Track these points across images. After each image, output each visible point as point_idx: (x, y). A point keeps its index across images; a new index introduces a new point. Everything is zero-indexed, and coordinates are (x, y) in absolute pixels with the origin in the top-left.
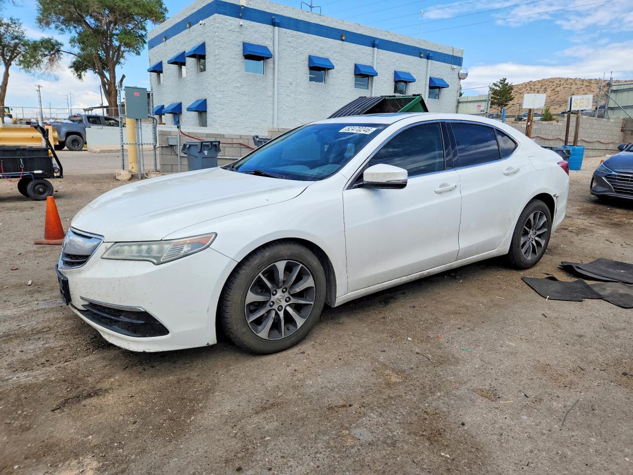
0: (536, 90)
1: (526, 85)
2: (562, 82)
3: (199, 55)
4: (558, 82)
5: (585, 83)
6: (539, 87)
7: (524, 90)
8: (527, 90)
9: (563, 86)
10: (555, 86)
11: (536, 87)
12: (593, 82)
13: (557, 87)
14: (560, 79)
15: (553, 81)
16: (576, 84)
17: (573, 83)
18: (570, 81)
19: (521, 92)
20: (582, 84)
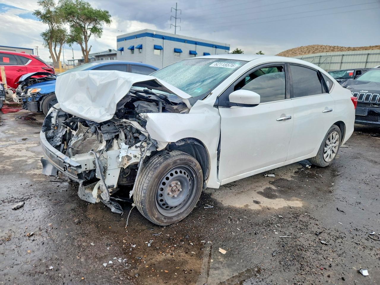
0: (304, 52)
1: (299, 49)
2: (319, 47)
3: (140, 47)
4: (317, 47)
5: (332, 49)
6: (306, 50)
7: (297, 51)
8: (299, 51)
9: (319, 50)
10: (314, 50)
11: (304, 50)
12: (336, 48)
13: (316, 50)
14: (318, 46)
15: (314, 46)
16: (326, 49)
17: (325, 48)
18: (323, 47)
19: (296, 52)
20: (330, 49)
